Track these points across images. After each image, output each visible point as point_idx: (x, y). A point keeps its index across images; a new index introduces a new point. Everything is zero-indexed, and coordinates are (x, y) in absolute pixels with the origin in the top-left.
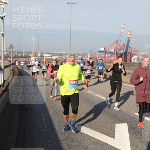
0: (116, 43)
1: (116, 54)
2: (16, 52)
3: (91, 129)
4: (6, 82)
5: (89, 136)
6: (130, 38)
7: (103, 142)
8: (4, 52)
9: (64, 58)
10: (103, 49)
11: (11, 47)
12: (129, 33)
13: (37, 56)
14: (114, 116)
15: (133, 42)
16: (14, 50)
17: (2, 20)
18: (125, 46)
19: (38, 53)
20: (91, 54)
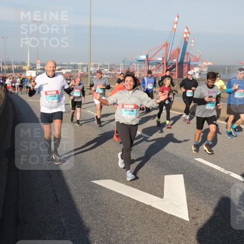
0: (165, 47)
1: (165, 64)
3: (126, 184)
5: (123, 195)
6: (188, 39)
7: (144, 204)
9: (80, 72)
10: (144, 57)
12: (186, 31)
13: (36, 70)
14: (163, 163)
15: (192, 45)
18: (179, 52)
19: (37, 64)
20: (124, 66)
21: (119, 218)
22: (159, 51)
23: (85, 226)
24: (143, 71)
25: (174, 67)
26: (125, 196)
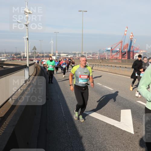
0: (120, 44)
1: (121, 52)
2: (38, 52)
3: (101, 114)
4: (31, 77)
5: (99, 120)
6: (133, 39)
7: (111, 125)
8: (29, 53)
9: (77, 56)
10: (110, 49)
11: (35, 48)
12: (131, 35)
13: (56, 56)
15: (135, 42)
16: (36, 51)
17: (27, 27)
18: (128, 46)
19: (56, 53)
20: (100, 53)
21: (97, 131)
22: (117, 45)
24: (109, 56)
25: (125, 53)
26: (100, 120)
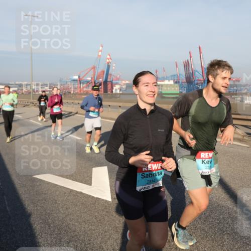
0: (93, 70)
1: (93, 83)
6: (110, 63)
7: (77, 191)
10: (76, 77)
12: (108, 57)
14: (91, 158)
15: (114, 68)
18: (104, 73)
20: (61, 84)
21: (56, 203)
22: (88, 72)
23: (27, 212)
24: (76, 89)
25: (100, 85)
